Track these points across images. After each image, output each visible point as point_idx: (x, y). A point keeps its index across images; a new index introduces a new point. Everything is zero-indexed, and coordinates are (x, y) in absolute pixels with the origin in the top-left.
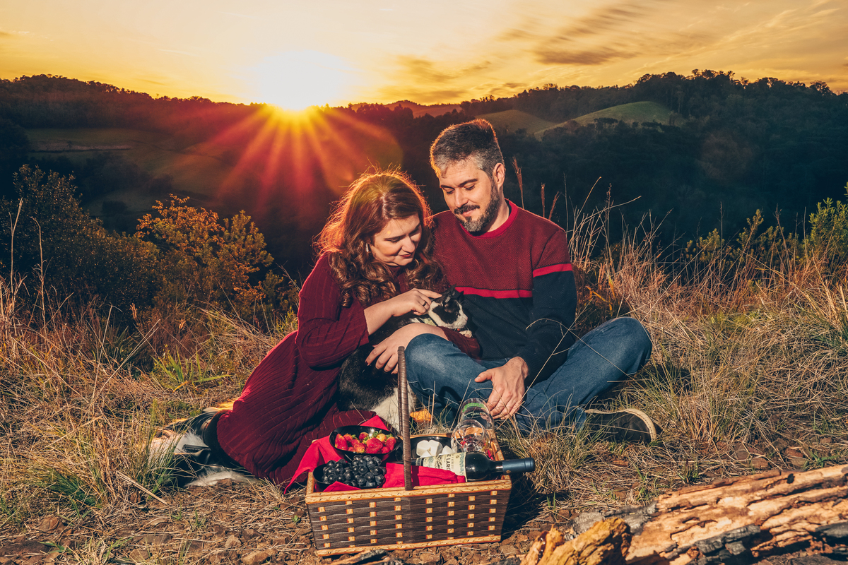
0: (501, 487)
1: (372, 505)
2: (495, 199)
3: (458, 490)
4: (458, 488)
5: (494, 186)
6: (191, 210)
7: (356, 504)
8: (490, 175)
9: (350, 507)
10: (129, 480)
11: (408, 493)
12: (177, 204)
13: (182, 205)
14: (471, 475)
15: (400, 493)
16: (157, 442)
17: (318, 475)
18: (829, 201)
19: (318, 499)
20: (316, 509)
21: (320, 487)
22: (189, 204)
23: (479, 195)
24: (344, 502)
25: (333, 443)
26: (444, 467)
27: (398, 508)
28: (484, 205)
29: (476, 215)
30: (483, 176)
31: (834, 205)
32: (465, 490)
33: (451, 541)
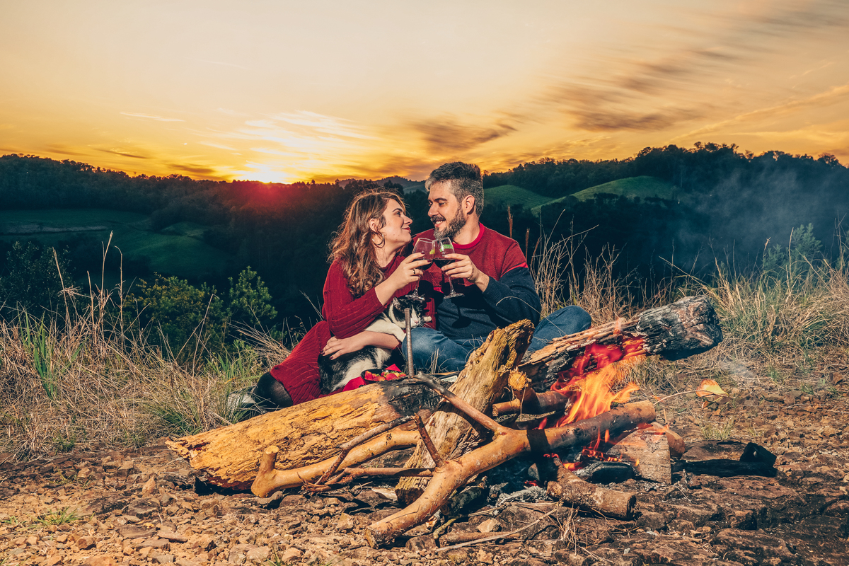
2: (459, 219)
5: (460, 210)
8: (459, 200)
23: (448, 211)
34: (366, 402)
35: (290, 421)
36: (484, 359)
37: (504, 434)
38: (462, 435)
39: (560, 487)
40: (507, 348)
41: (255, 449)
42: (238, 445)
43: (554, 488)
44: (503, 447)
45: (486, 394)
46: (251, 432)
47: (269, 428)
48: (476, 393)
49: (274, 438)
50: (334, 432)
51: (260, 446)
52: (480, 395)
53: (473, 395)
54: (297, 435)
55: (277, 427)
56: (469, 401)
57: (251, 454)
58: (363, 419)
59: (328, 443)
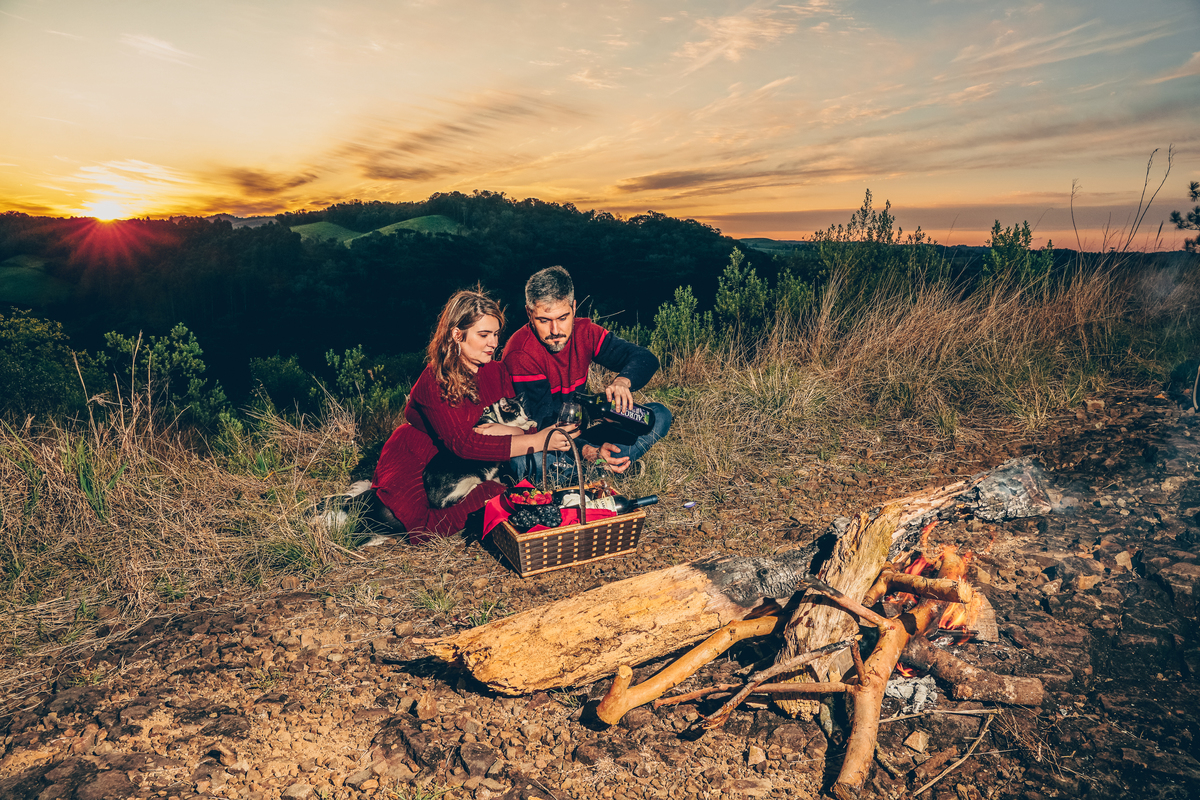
0: (640, 516)
1: (560, 538)
3: (614, 521)
4: (614, 520)
7: (550, 538)
9: (546, 541)
11: (583, 527)
12: (19, 316)
13: (25, 317)
14: (621, 512)
15: (577, 527)
19: (525, 538)
20: (524, 545)
21: (520, 531)
22: (29, 315)
24: (542, 538)
27: (576, 538)
29: (563, 341)
32: (618, 520)
33: (607, 556)
35: (598, 618)
37: (893, 628)
39: (971, 689)
41: (558, 654)
42: (532, 649)
43: (965, 691)
44: (898, 645)
47: (568, 628)
48: (858, 587)
49: (580, 640)
50: (657, 628)
51: (564, 650)
53: (855, 590)
54: (609, 634)
55: (578, 625)
57: (553, 660)
58: (692, 612)
59: (650, 640)
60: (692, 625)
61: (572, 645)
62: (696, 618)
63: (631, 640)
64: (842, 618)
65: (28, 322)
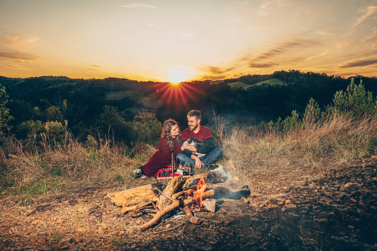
1: (168, 179)
2: (197, 125)
5: (197, 123)
6: (148, 113)
7: (165, 179)
8: (197, 121)
10: (129, 176)
12: (144, 112)
13: (146, 112)
15: (172, 177)
16: (134, 170)
17: (159, 175)
18: (288, 117)
21: (159, 177)
22: (147, 112)
23: (194, 124)
25: (162, 170)
26: (179, 174)
28: (194, 126)
29: (192, 128)
30: (195, 121)
31: (290, 117)
34: (148, 189)
36: (171, 184)
37: (174, 202)
38: (166, 202)
39: (184, 218)
40: (176, 182)
42: (121, 197)
44: (174, 205)
45: (171, 193)
46: (124, 194)
47: (128, 194)
49: (129, 197)
52: (170, 193)
53: (168, 193)
54: (133, 196)
55: (129, 194)
56: (167, 194)
58: (147, 194)
59: (140, 199)
60: (147, 196)
61: (127, 197)
62: (148, 195)
63: (137, 198)
64: (165, 198)
65: (146, 114)
